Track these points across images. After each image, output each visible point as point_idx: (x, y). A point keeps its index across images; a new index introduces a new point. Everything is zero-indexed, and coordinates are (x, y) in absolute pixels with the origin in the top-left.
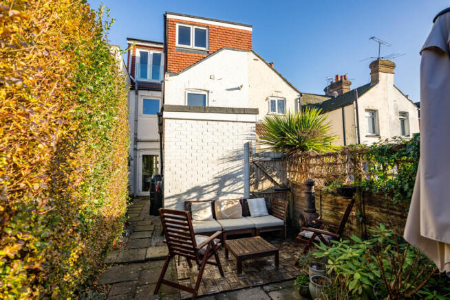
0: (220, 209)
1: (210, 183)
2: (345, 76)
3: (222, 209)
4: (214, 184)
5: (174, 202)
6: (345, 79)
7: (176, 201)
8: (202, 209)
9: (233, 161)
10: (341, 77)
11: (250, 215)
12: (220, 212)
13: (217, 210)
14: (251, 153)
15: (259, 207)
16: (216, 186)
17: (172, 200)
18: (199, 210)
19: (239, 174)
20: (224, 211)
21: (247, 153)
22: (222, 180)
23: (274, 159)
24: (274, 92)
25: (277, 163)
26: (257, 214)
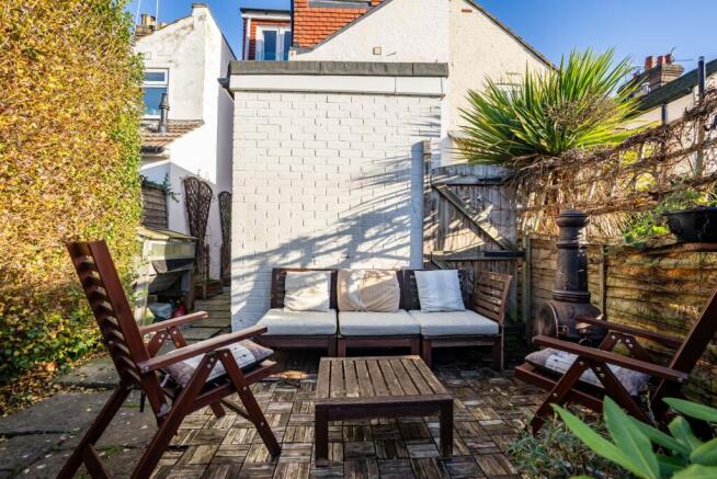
0: (347, 288)
1: (332, 230)
2: (668, 57)
3: (353, 288)
4: (339, 234)
5: (252, 270)
6: (668, 61)
7: (257, 268)
8: (306, 286)
9: (384, 182)
10: (660, 59)
11: (418, 307)
12: (346, 295)
13: (342, 289)
14: (427, 166)
15: (441, 288)
16: (346, 239)
17: (247, 263)
18: (300, 287)
19: (399, 212)
20: (355, 292)
21: (418, 167)
22: (359, 226)
23: (486, 180)
24: (505, 76)
25: (493, 193)
26: (438, 304)
